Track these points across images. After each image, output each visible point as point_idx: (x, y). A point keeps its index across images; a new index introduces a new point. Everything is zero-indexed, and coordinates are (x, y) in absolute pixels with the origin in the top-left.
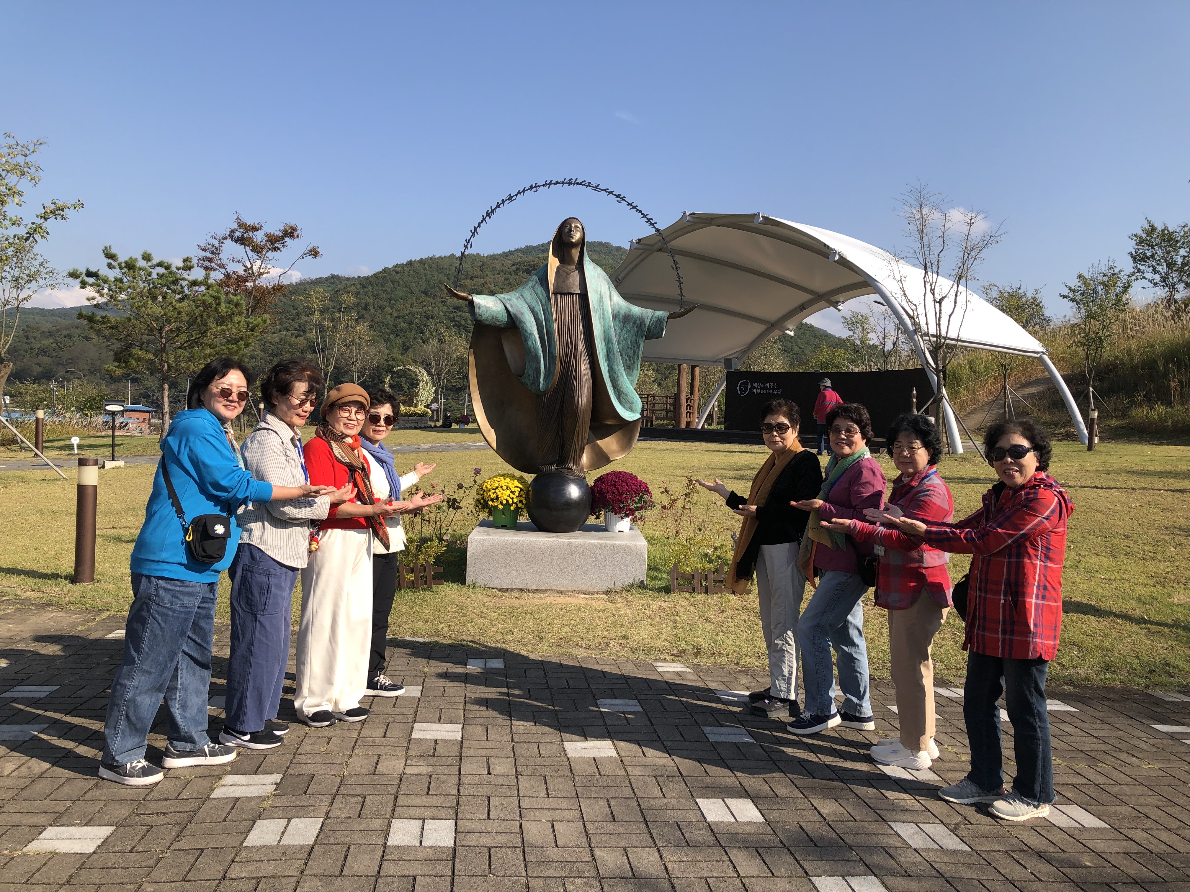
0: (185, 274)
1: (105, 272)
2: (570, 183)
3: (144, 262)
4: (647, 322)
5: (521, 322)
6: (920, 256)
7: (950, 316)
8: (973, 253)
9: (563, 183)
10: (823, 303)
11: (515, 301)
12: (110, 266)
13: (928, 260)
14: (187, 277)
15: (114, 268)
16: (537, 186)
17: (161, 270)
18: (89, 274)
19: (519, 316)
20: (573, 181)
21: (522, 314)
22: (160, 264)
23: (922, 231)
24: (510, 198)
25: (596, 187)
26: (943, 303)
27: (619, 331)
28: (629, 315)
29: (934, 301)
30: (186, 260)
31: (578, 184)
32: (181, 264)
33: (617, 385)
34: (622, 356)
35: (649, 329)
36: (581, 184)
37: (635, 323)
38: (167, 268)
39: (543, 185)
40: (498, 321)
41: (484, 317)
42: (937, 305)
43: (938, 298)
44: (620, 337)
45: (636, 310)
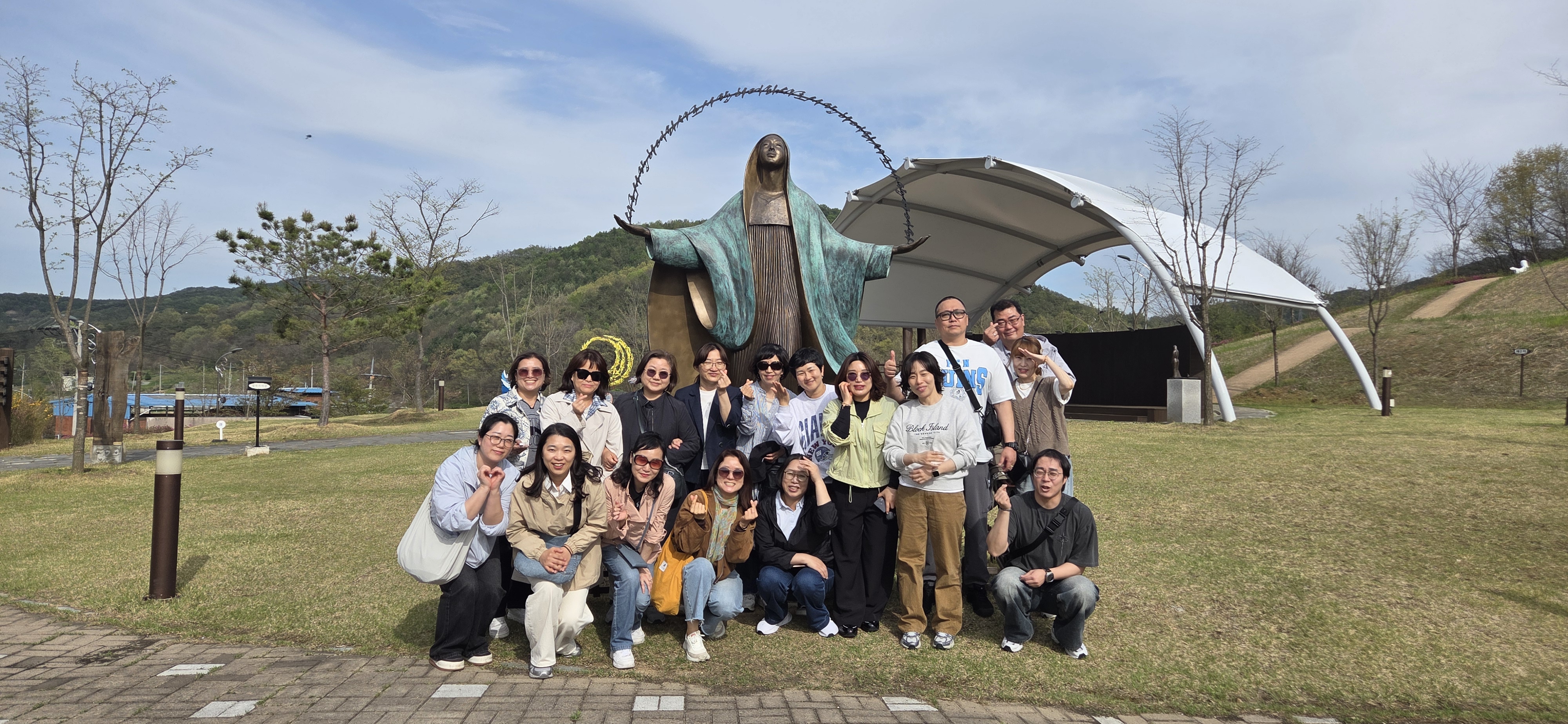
0: (347, 236)
1: (258, 232)
2: (768, 91)
3: (304, 223)
4: (867, 258)
5: (710, 261)
6: (1178, 194)
7: (1217, 262)
8: (1241, 190)
9: (760, 91)
10: (1063, 257)
11: (704, 235)
12: (265, 226)
13: (1188, 201)
14: (350, 239)
15: (269, 227)
16: (728, 95)
17: (322, 232)
18: (242, 236)
19: (708, 253)
20: (772, 89)
21: (713, 251)
22: (321, 226)
23: (1181, 167)
24: (696, 110)
25: (801, 95)
26: (1207, 248)
27: (832, 270)
28: (844, 251)
29: (1198, 247)
30: (351, 219)
31: (778, 92)
32: (344, 224)
33: (832, 337)
34: (836, 301)
35: (869, 268)
36: (781, 92)
37: (852, 260)
38: (327, 227)
39: (736, 95)
40: (682, 260)
41: (666, 255)
42: (1201, 250)
43: (1201, 243)
44: (834, 277)
45: (853, 245)
